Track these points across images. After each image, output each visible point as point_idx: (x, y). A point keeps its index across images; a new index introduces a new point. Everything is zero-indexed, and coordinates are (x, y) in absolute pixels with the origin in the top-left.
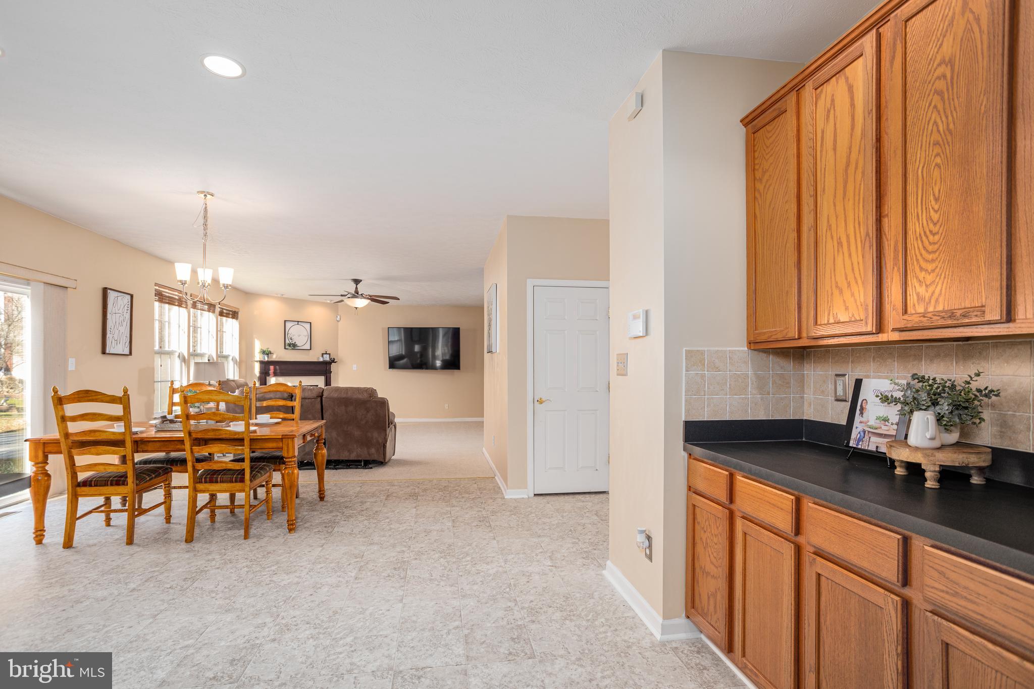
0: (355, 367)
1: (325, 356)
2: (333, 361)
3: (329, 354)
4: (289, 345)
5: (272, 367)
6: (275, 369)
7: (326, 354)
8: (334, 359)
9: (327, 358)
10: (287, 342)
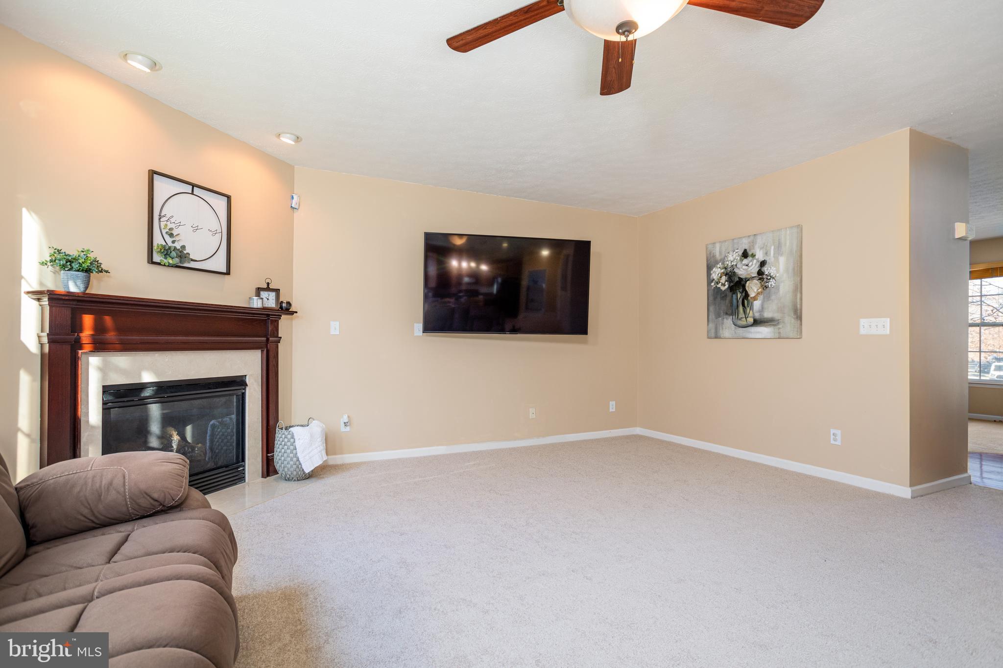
0: (335, 328)
1: (264, 294)
2: (286, 309)
3: (277, 291)
4: (166, 251)
5: (88, 320)
6: (99, 329)
7: (268, 289)
8: (289, 304)
9: (269, 300)
10: (158, 240)
